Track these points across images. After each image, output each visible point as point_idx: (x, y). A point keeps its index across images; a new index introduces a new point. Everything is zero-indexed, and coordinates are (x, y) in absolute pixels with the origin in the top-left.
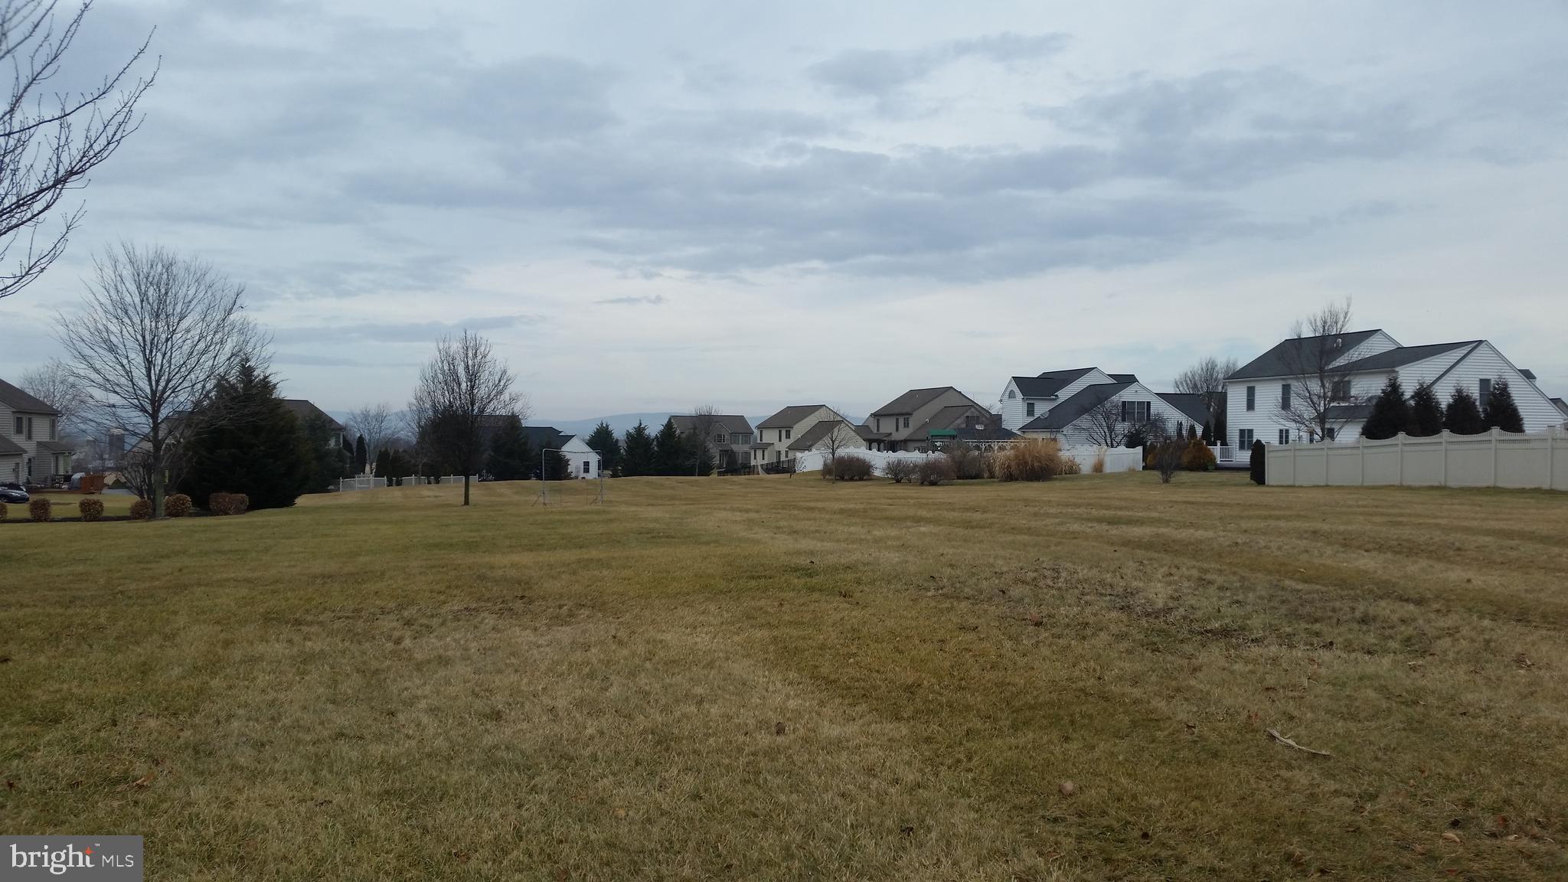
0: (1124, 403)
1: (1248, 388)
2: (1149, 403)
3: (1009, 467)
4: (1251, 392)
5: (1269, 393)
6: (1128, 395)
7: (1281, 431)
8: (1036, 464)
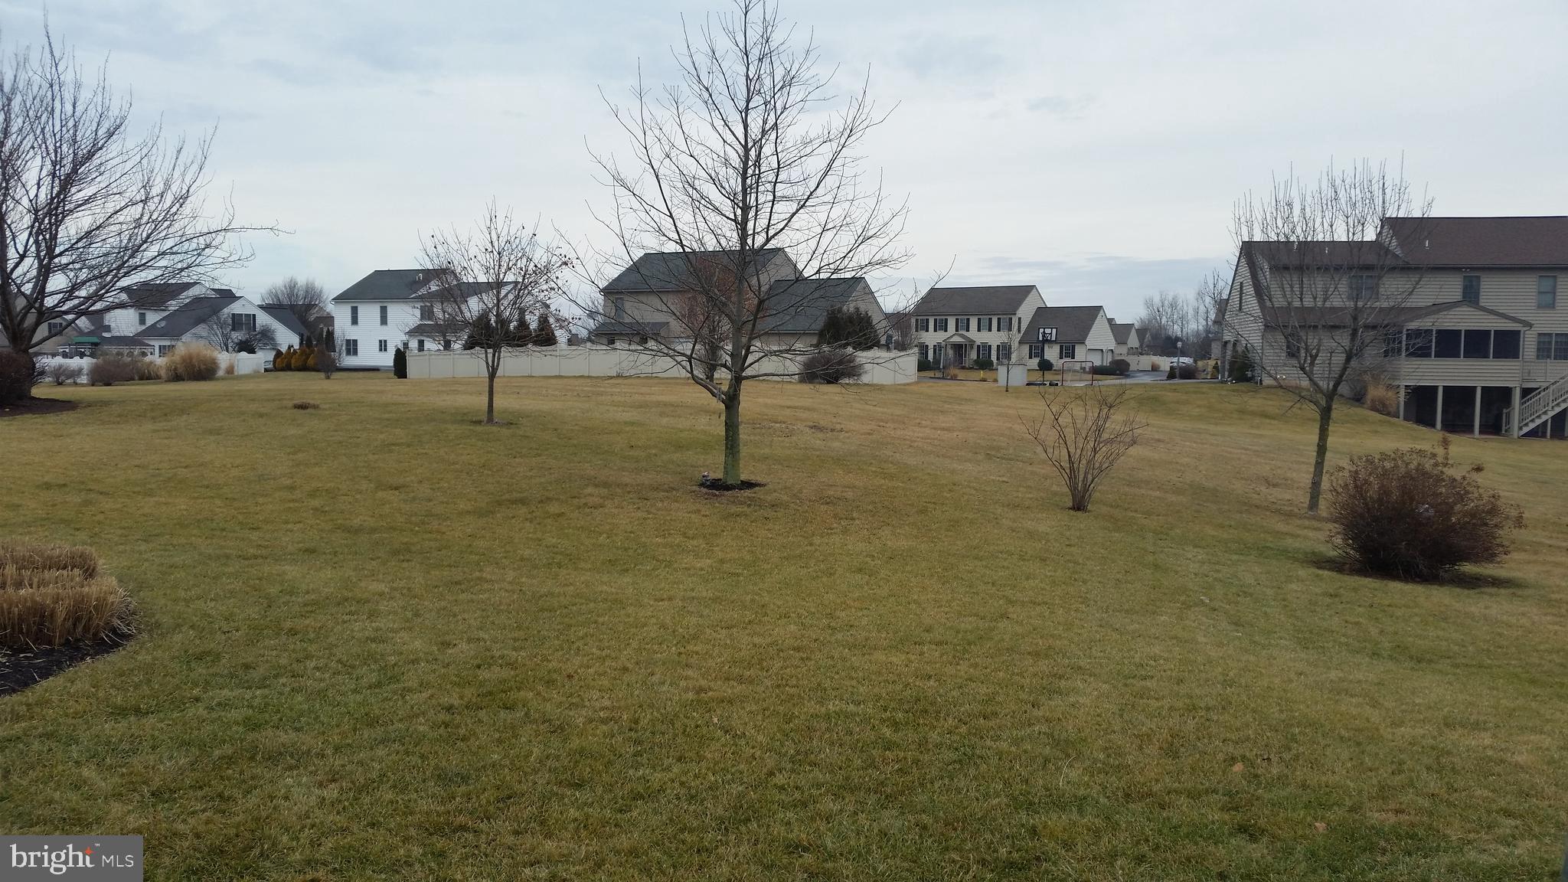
0: (234, 314)
1: (352, 308)
2: (254, 316)
3: (176, 369)
4: (355, 311)
5: (369, 312)
6: (236, 308)
7: (380, 341)
8: (203, 367)
